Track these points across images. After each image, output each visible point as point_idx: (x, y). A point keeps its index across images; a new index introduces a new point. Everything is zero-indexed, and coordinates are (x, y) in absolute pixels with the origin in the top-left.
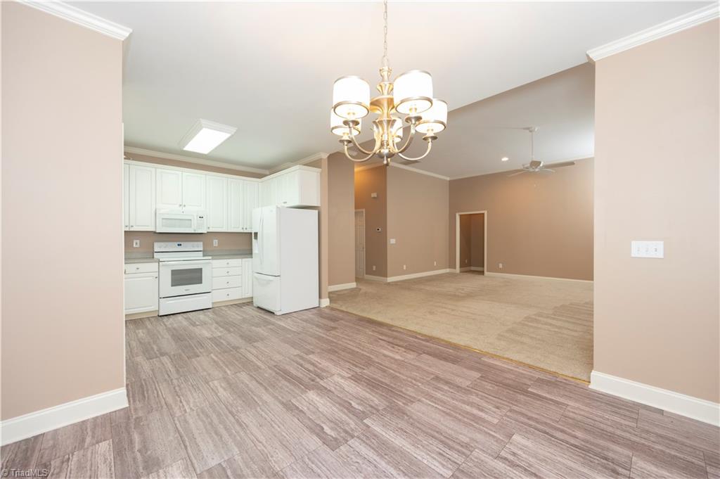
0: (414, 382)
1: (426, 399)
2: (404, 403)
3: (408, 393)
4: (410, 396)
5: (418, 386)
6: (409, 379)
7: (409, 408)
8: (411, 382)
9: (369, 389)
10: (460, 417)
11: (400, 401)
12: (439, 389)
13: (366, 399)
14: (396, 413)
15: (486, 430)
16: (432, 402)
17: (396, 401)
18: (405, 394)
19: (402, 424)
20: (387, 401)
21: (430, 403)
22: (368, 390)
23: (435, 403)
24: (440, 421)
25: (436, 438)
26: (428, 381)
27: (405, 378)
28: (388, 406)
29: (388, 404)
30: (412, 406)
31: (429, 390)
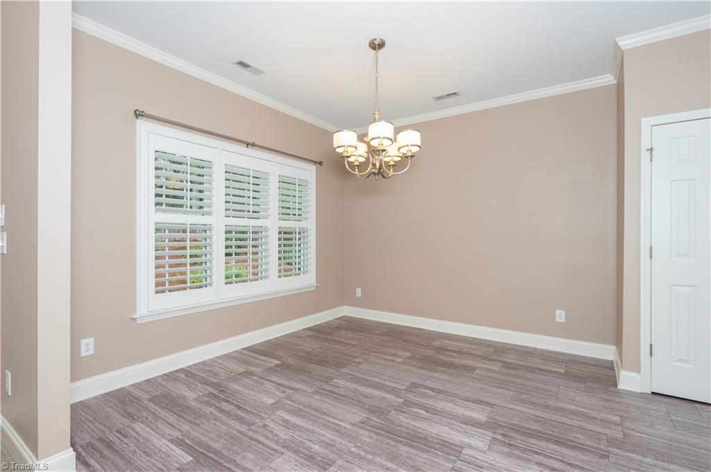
0: (363, 453)
1: (345, 428)
2: (371, 419)
3: (368, 434)
4: (365, 429)
5: (356, 446)
6: (369, 457)
7: (365, 415)
8: (366, 451)
9: (419, 433)
10: (313, 412)
11: (375, 421)
12: (328, 445)
13: (415, 419)
14: (377, 409)
15: (294, 405)
16: (339, 425)
17: (381, 421)
18: (371, 431)
19: (369, 401)
20: (390, 420)
21: (341, 423)
22: (419, 430)
23: (335, 424)
24: (334, 407)
25: (339, 395)
26: (341, 457)
27: (378, 459)
28: (388, 414)
29: (389, 417)
30: (361, 418)
31: (340, 440)
